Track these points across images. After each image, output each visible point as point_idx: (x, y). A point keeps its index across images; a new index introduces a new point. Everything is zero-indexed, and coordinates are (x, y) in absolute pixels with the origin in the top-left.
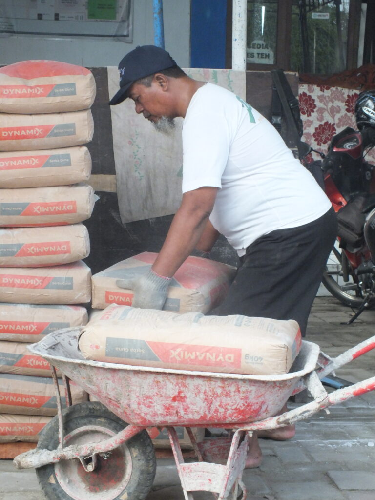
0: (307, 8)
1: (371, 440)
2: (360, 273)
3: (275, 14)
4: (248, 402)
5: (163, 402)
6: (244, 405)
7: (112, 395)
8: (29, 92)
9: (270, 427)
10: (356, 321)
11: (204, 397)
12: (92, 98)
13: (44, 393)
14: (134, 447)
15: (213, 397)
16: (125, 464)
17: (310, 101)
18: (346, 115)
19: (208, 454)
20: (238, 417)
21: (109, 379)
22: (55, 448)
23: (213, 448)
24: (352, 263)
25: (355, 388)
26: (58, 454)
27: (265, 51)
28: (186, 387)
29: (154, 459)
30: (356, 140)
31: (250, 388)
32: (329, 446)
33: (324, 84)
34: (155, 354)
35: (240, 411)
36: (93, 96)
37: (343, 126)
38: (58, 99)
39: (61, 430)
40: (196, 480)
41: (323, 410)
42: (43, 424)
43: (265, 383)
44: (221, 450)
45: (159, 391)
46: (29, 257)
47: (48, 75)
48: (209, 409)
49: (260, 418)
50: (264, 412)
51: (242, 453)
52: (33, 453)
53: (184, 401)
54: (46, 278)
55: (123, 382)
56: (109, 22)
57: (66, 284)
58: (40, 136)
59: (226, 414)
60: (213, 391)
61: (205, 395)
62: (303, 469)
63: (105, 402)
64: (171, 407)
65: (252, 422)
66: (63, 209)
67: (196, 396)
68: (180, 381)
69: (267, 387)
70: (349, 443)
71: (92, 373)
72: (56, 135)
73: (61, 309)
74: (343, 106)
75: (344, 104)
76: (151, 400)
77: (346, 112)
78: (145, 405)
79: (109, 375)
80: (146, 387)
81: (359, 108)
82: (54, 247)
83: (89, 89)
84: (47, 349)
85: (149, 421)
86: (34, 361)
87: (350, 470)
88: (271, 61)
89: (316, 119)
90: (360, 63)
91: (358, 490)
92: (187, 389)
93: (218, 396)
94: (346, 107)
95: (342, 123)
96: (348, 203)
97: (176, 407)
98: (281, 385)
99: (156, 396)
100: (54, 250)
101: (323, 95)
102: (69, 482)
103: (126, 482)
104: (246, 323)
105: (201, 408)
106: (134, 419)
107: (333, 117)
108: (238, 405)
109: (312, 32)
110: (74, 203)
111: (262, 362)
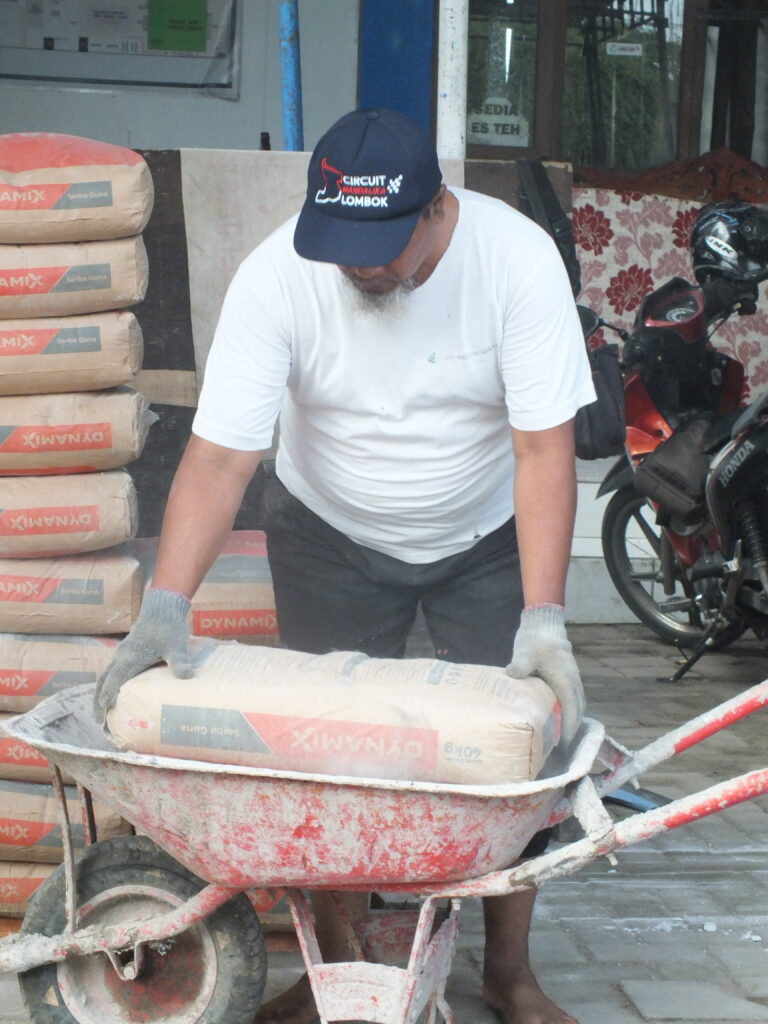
0: (600, 34)
1: (711, 918)
2: (697, 576)
3: (534, 44)
4: (450, 838)
5: (276, 839)
6: (441, 846)
7: (171, 823)
8: (15, 199)
9: (496, 891)
10: (687, 674)
11: (360, 829)
12: (145, 212)
13: (42, 815)
14: (221, 930)
15: (378, 829)
16: (203, 964)
17: (600, 222)
18: (673, 252)
19: (374, 944)
20: (429, 871)
21: (164, 791)
22: (59, 930)
23: (384, 932)
24: (682, 556)
25: (669, 812)
26: (63, 943)
27: (512, 120)
28: (322, 807)
29: (262, 954)
30: (691, 303)
31: (453, 812)
32: (626, 929)
33: (630, 188)
34: (262, 739)
35: (432, 857)
36: (146, 209)
37: (667, 275)
38: (75, 214)
39: (70, 894)
40: (346, 998)
41: (604, 856)
42: (39, 881)
43: (484, 801)
44: (402, 935)
45: (266, 816)
46: (14, 537)
47: (55, 164)
48: (370, 853)
49: (475, 872)
50: (483, 860)
51: (443, 943)
52: (14, 942)
53: (319, 837)
54: (47, 580)
55: (194, 796)
56: (192, 57)
57: (89, 593)
58: (37, 290)
59: (405, 863)
60: (377, 816)
61: (362, 825)
62: (571, 977)
63: (158, 838)
64: (292, 848)
65: (459, 881)
66: (84, 440)
67: (343, 827)
68: (309, 795)
69: (489, 809)
70: (666, 925)
71: (129, 778)
72: (70, 287)
73: (78, 643)
74: (667, 233)
75: (670, 229)
76: (249, 835)
77: (674, 246)
78: (238, 843)
79: (165, 783)
80: (240, 807)
81: (700, 239)
82: (65, 518)
83: (139, 194)
84: (41, 729)
85: (248, 877)
86: (22, 750)
87: (664, 978)
88: (522, 141)
89: (613, 260)
90: (705, 146)
91: (681, 1019)
92: (323, 811)
93: (387, 826)
94: (675, 236)
95: (665, 268)
96: (675, 433)
97: (302, 848)
98: (519, 806)
99: (262, 826)
100: (65, 523)
101: (628, 211)
102: (88, 1003)
103: (203, 1002)
104: (451, 677)
105: (352, 851)
106: (216, 873)
107: (648, 256)
108: (429, 845)
109: (609, 83)
110: (104, 427)
111: (480, 757)
